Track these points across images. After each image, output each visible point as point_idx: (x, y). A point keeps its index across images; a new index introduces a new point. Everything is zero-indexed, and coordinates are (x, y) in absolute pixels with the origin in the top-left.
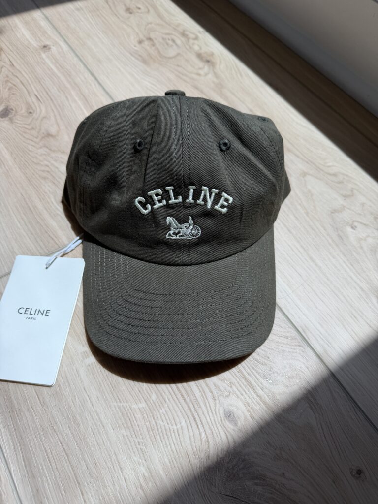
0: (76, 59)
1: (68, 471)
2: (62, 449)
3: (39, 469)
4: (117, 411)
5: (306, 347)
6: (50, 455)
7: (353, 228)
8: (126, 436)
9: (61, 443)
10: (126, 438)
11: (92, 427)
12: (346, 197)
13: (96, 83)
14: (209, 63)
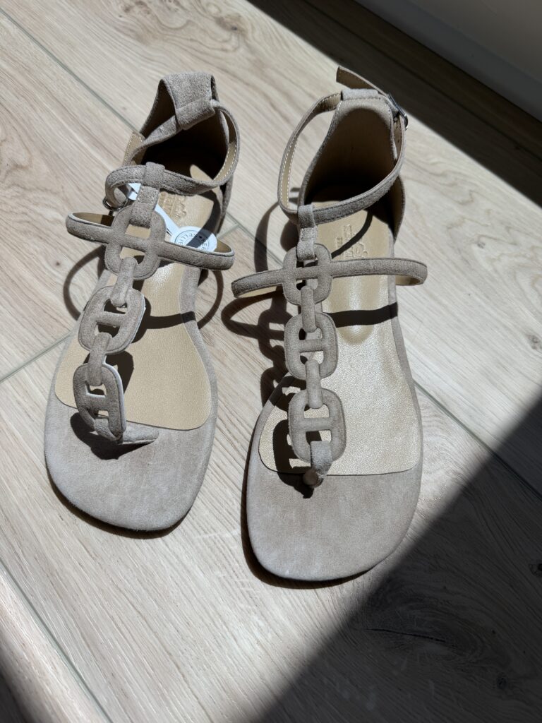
0: (33, 44)
1: (151, 641)
2: (135, 612)
3: (109, 647)
4: (203, 546)
5: (445, 416)
6: (120, 624)
7: (481, 245)
8: (222, 578)
9: (133, 606)
10: (224, 580)
11: (173, 576)
12: (463, 203)
13: (73, 79)
14: (236, 31)
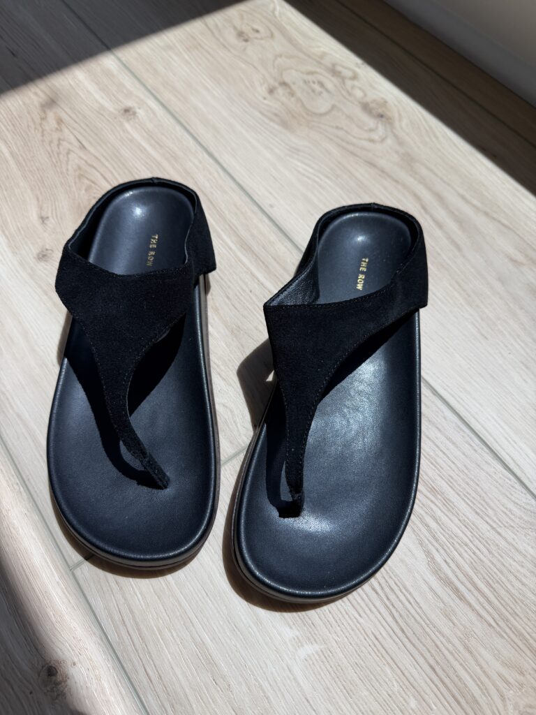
0: (178, 128)
14: (384, 119)
